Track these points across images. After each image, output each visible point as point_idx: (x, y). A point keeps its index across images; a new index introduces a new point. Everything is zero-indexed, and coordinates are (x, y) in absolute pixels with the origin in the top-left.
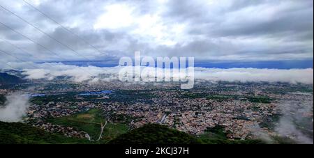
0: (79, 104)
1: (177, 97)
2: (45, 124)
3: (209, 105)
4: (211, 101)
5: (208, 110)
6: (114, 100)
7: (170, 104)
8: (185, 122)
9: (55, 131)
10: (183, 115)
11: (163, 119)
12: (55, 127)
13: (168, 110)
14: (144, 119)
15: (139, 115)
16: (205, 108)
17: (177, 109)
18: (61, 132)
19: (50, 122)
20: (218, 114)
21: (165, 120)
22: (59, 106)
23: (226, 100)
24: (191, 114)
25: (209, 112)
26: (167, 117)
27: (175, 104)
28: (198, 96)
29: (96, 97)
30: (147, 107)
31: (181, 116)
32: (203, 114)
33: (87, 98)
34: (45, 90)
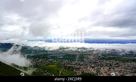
0: (49, 60)
1: (98, 59)
2: (35, 68)
3: (117, 64)
4: (118, 62)
6: (66, 59)
7: (94, 63)
8: (103, 72)
9: (39, 72)
10: (102, 68)
11: (91, 70)
12: (39, 70)
13: (93, 66)
14: (80, 69)
15: (78, 67)
16: (115, 65)
17: (98, 65)
18: (42, 72)
19: (37, 67)
20: (123, 69)
21: (93, 71)
22: (40, 60)
23: (127, 61)
24: (106, 69)
25: (117, 68)
26: (93, 69)
27: (97, 63)
28: (110, 59)
29: (57, 57)
30: (82, 63)
31: (101, 69)
32: (114, 68)
33: (53, 57)
34: (35, 53)
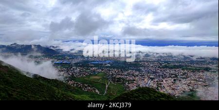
0: (91, 69)
1: (159, 67)
2: (71, 81)
3: (184, 74)
4: (186, 71)
5: (183, 78)
6: (114, 68)
7: (154, 73)
8: (166, 86)
9: (77, 86)
10: (164, 81)
11: (149, 83)
12: (77, 84)
13: (153, 77)
14: (135, 82)
15: (131, 79)
16: (181, 76)
17: (159, 76)
18: (80, 87)
19: (74, 80)
20: (192, 82)
21: (152, 84)
22: (78, 70)
23: (199, 70)
24: (170, 80)
25: (185, 80)
26: (152, 82)
27: (158, 72)
28: (175, 67)
29: (101, 64)
30: (137, 73)
31: (162, 81)
32: (180, 81)
33: (96, 65)
34: (70, 59)
